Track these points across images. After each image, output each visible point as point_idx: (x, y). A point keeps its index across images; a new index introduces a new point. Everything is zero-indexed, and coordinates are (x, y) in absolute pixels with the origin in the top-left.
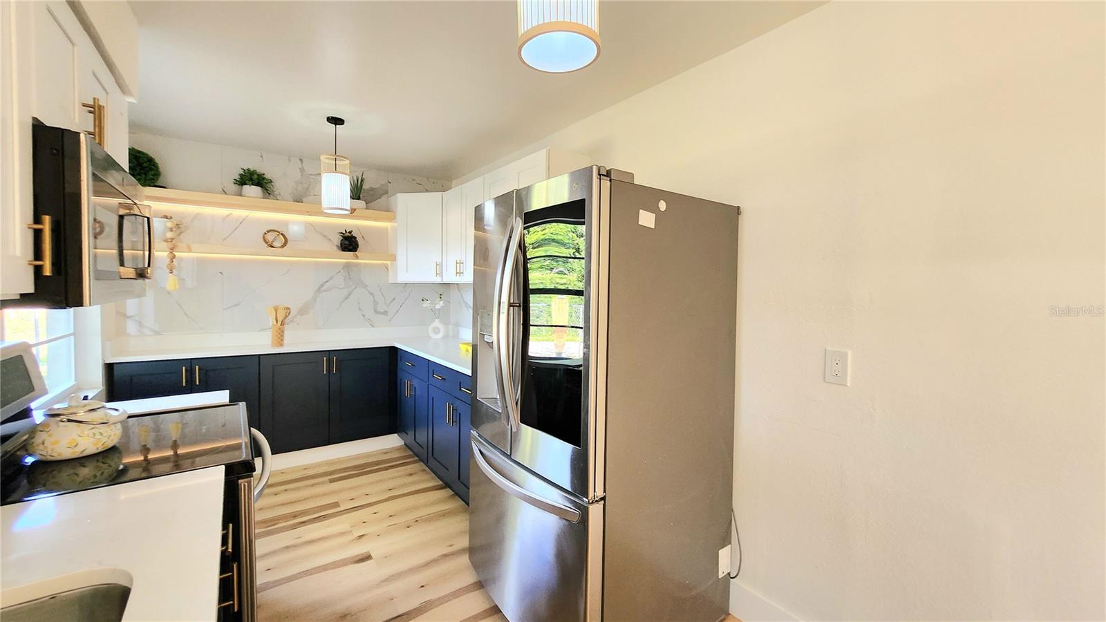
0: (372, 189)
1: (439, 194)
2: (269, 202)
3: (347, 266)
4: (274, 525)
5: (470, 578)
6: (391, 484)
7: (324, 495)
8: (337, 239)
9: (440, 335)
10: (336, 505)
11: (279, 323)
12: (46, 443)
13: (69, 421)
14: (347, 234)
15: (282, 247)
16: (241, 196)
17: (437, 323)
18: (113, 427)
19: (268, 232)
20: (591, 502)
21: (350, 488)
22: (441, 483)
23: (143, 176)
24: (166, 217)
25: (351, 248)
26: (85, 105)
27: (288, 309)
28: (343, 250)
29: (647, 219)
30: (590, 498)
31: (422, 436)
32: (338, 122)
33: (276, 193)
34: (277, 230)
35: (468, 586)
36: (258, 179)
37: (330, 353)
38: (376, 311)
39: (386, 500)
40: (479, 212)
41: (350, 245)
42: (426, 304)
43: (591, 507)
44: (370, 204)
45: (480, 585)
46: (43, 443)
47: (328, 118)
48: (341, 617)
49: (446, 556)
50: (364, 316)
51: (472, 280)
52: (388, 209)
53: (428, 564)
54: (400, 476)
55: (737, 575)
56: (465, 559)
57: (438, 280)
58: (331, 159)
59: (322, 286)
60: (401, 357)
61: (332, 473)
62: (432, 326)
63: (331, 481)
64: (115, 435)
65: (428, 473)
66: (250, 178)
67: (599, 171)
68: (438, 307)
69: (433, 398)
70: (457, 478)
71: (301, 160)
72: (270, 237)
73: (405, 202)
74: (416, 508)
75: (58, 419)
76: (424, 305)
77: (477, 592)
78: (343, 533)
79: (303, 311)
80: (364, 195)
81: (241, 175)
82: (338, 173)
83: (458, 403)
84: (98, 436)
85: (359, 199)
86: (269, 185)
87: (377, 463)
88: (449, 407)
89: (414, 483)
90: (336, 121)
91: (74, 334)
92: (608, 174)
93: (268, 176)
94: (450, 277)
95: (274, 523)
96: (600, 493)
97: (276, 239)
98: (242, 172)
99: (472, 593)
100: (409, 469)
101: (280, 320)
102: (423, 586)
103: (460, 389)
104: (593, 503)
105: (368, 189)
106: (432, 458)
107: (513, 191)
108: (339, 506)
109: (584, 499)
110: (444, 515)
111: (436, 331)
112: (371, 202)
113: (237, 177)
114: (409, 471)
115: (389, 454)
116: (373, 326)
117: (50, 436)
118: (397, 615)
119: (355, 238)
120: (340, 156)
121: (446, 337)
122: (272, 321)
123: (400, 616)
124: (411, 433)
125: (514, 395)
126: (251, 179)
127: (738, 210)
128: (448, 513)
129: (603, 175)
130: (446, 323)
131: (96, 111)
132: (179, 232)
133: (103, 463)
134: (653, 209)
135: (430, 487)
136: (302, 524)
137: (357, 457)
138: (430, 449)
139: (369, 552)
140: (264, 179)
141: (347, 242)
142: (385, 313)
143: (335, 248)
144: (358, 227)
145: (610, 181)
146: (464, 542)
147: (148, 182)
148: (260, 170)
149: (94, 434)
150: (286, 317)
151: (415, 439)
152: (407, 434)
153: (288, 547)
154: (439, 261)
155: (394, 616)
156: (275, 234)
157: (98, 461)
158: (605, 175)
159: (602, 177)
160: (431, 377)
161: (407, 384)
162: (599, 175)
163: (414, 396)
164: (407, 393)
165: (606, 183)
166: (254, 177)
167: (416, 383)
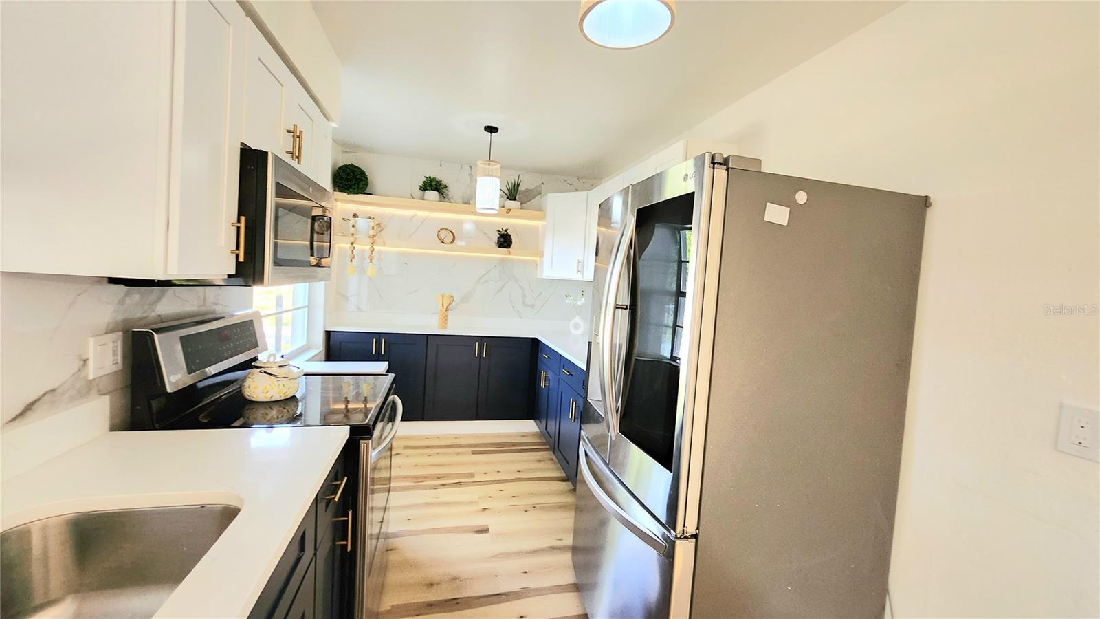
0: (527, 191)
1: (585, 193)
2: (445, 204)
3: (502, 261)
4: (423, 482)
5: (569, 578)
6: (520, 467)
7: (464, 464)
8: (496, 237)
9: (579, 332)
10: (472, 475)
11: (445, 309)
12: (251, 387)
13: (265, 372)
14: (504, 232)
15: (451, 243)
16: (423, 199)
17: (577, 319)
18: (292, 381)
19: (441, 230)
20: (678, 536)
21: (487, 463)
22: (565, 475)
23: (357, 186)
24: (370, 218)
25: (505, 244)
26: (288, 131)
27: (452, 297)
28: (499, 247)
29: (777, 214)
30: (677, 532)
31: (552, 426)
32: (493, 130)
33: (449, 196)
34: (448, 228)
35: (567, 585)
36: (436, 185)
37: (481, 339)
38: (524, 304)
39: (513, 481)
40: (605, 209)
41: (505, 242)
42: (569, 300)
43: (678, 542)
44: (525, 205)
45: (578, 588)
46: (249, 387)
47: (485, 127)
48: (452, 579)
49: (553, 548)
50: (514, 307)
51: (593, 278)
52: (540, 209)
53: (535, 552)
54: (531, 461)
56: (567, 558)
57: (580, 277)
58: (486, 164)
59: (481, 278)
60: (541, 349)
61: (476, 446)
62: (572, 323)
63: (474, 453)
64: (293, 387)
65: (555, 463)
66: (433, 185)
67: (713, 157)
68: (579, 303)
69: (562, 393)
71: (470, 167)
72: (443, 234)
73: (554, 201)
74: (540, 494)
75: (259, 370)
76: (567, 301)
77: (572, 594)
78: (471, 503)
79: (465, 300)
80: (521, 196)
81: (424, 182)
82: (491, 176)
84: (281, 386)
85: (515, 199)
86: (444, 190)
87: (514, 444)
88: (573, 403)
89: (541, 470)
90: (492, 129)
91: (308, 306)
92: (726, 162)
93: (444, 182)
95: (420, 480)
96: (691, 529)
97: (447, 236)
98: (425, 179)
99: (569, 593)
100: (539, 455)
101: (445, 306)
102: (525, 572)
104: (680, 538)
105: (524, 191)
106: (558, 449)
107: (629, 187)
108: (474, 477)
109: (672, 531)
110: (561, 507)
111: (577, 326)
112: (526, 202)
113: (421, 184)
114: (539, 458)
115: (525, 438)
116: (521, 317)
117: (254, 382)
118: (498, 593)
119: (510, 235)
120: (493, 161)
122: (439, 307)
123: (499, 594)
124: (544, 421)
126: (431, 186)
127: (925, 201)
128: (564, 506)
129: (718, 163)
130: (585, 319)
131: (296, 135)
132: (380, 229)
133: (285, 409)
134: (788, 202)
135: (554, 477)
136: (442, 487)
137: (499, 435)
138: (557, 439)
139: (488, 525)
140: (441, 184)
141: (502, 240)
142: (532, 306)
143: (494, 244)
144: (512, 226)
145: (728, 169)
146: (568, 540)
147: (360, 191)
148: (438, 178)
149: (279, 385)
150: (450, 304)
151: (546, 429)
152: (541, 422)
153: (427, 504)
154: (581, 259)
155: (496, 593)
156: (446, 232)
157: (280, 407)
158: (721, 164)
159: (716, 165)
160: (561, 372)
161: (543, 375)
162: (713, 163)
163: (548, 387)
164: (543, 384)
165: (721, 173)
166: (434, 183)
167: (550, 375)
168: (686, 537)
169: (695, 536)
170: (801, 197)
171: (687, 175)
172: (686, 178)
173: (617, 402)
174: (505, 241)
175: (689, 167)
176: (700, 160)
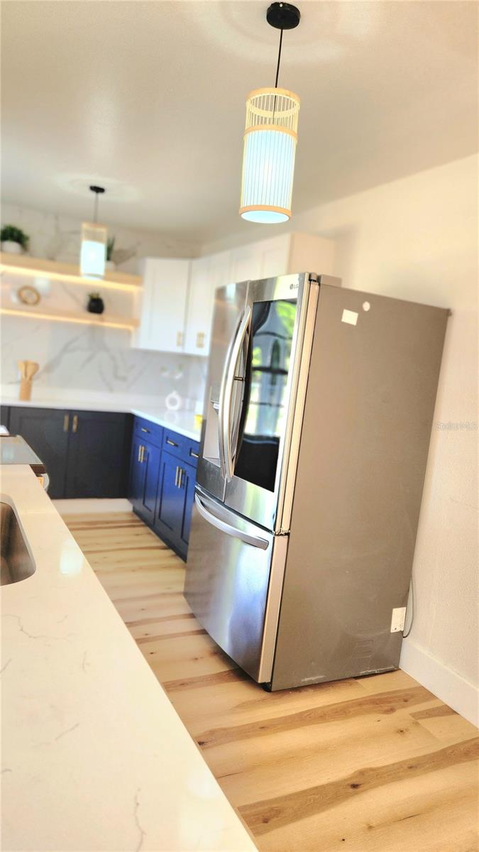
0: (121, 251)
1: (186, 262)
2: (24, 259)
3: (92, 329)
8: (85, 300)
9: (177, 407)
11: (28, 378)
14: (95, 296)
15: (35, 304)
16: (3, 251)
17: (174, 395)
19: (22, 288)
22: (164, 544)
25: (97, 310)
27: (37, 365)
28: (89, 312)
29: (350, 317)
30: (276, 531)
33: (32, 249)
34: (31, 287)
35: (183, 615)
36: (18, 236)
37: (71, 413)
38: (116, 376)
40: (221, 293)
42: (166, 374)
43: (276, 538)
44: (118, 267)
45: (193, 616)
47: (90, 187)
49: (164, 593)
50: (104, 378)
52: (136, 273)
53: (149, 597)
55: (409, 633)
57: (178, 350)
58: (92, 227)
59: (67, 345)
60: (138, 424)
62: (167, 400)
67: (310, 276)
68: (176, 378)
69: (164, 464)
70: (180, 536)
71: (57, 218)
72: (24, 294)
73: (154, 267)
74: (141, 559)
76: (163, 375)
77: (190, 619)
79: (50, 368)
80: (114, 256)
82: (96, 240)
83: (187, 468)
86: (25, 242)
87: (107, 522)
88: (179, 471)
89: (138, 542)
90: (98, 190)
92: (318, 280)
93: (25, 233)
94: (191, 349)
96: (285, 528)
97: (28, 296)
98: (5, 228)
99: (186, 619)
101: (29, 374)
102: (143, 610)
103: (190, 455)
104: (278, 535)
105: (116, 251)
106: (159, 521)
107: (247, 281)
111: (173, 402)
112: (119, 264)
115: (118, 517)
116: (112, 391)
119: (102, 300)
120: (99, 224)
121: (182, 410)
122: (20, 375)
124: (141, 500)
125: (230, 453)
126: (12, 236)
127: (447, 313)
128: (169, 567)
129: (313, 280)
130: (184, 395)
134: (357, 309)
135: (153, 547)
137: (89, 515)
138: (158, 512)
140: (22, 235)
141: (93, 304)
142: (124, 379)
143: (83, 309)
144: (105, 290)
145: (319, 285)
148: (19, 226)
150: (34, 373)
151: (144, 505)
152: (136, 500)
154: (182, 330)
156: (28, 291)
158: (315, 281)
159: (312, 282)
160: (164, 444)
161: (141, 450)
162: (310, 280)
163: (146, 462)
164: (141, 458)
165: (315, 287)
166: (15, 234)
167: (149, 449)
168: (281, 535)
169: (288, 534)
170: (366, 306)
171: (292, 285)
172: (291, 287)
173: (232, 452)
174: (96, 305)
175: (294, 279)
176: (302, 275)
